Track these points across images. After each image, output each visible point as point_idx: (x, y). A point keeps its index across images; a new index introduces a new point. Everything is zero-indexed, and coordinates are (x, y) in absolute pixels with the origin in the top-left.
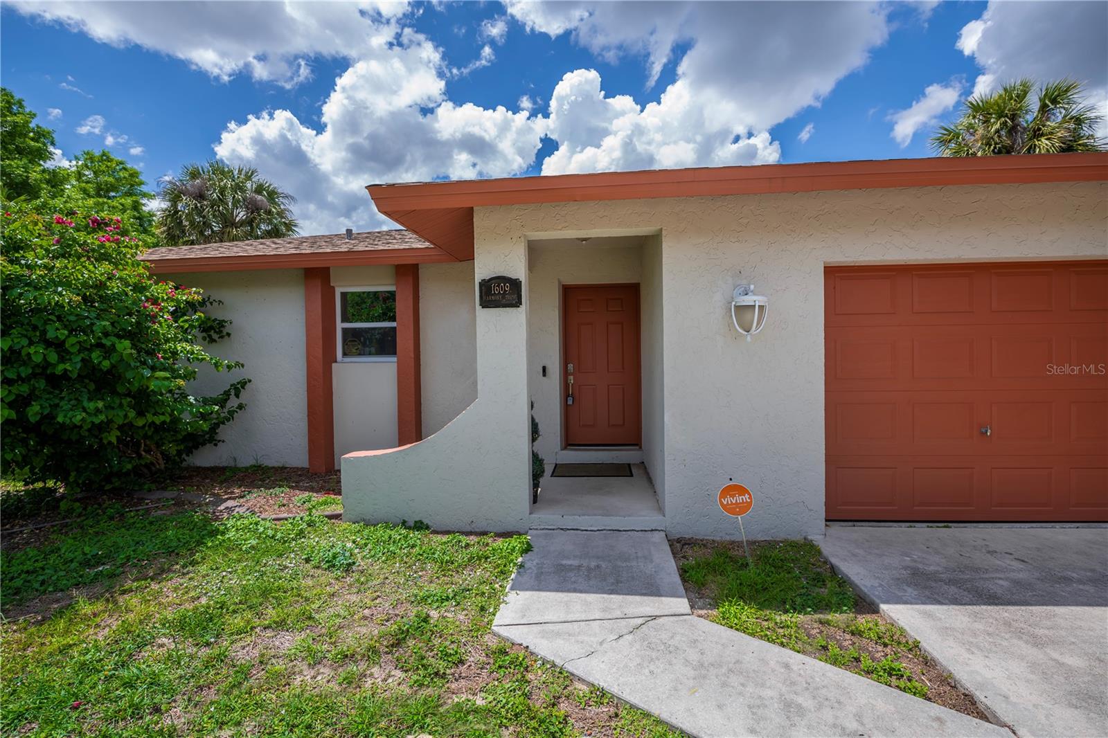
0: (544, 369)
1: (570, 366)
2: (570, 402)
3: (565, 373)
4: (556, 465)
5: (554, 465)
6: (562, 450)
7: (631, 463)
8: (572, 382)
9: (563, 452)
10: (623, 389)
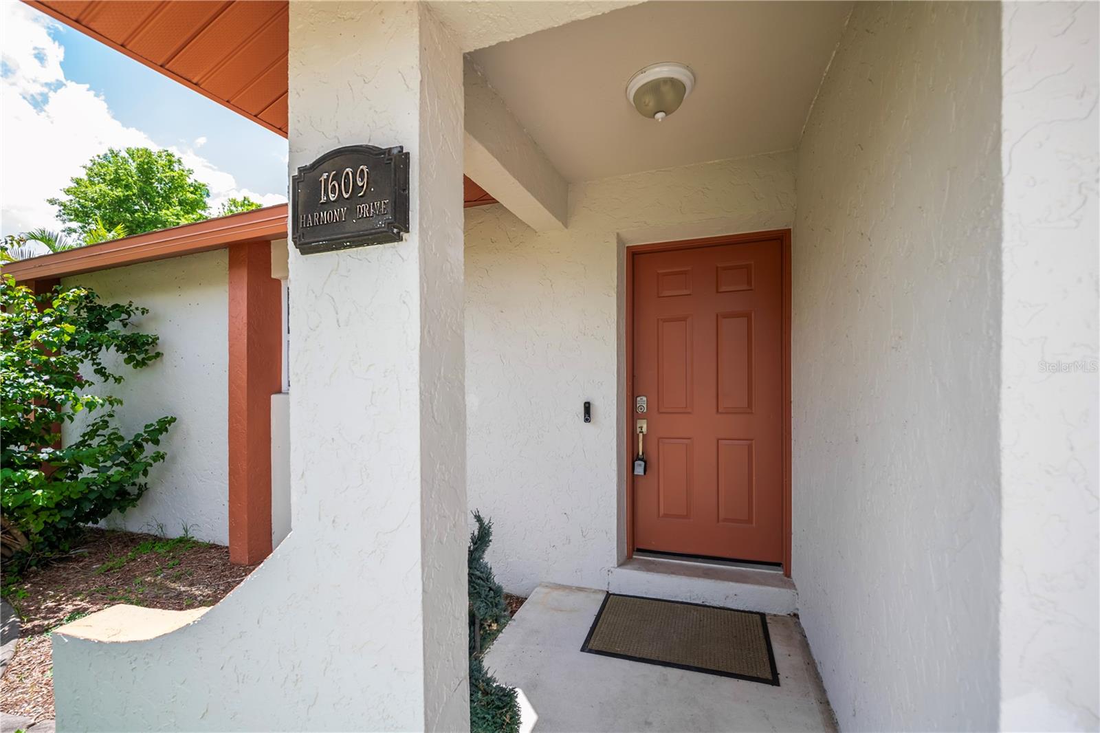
0: (587, 407)
1: (642, 401)
2: (639, 470)
3: (632, 415)
4: (608, 595)
5: (602, 597)
6: (621, 565)
7: (767, 612)
8: (644, 430)
9: (620, 570)
10: (750, 447)
